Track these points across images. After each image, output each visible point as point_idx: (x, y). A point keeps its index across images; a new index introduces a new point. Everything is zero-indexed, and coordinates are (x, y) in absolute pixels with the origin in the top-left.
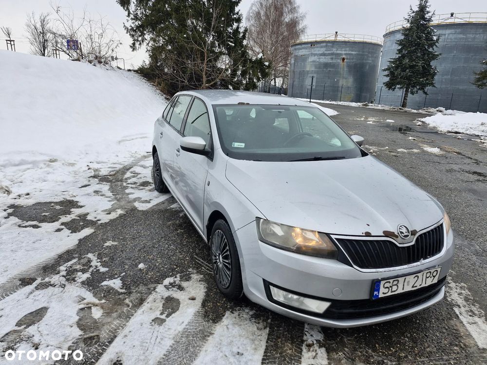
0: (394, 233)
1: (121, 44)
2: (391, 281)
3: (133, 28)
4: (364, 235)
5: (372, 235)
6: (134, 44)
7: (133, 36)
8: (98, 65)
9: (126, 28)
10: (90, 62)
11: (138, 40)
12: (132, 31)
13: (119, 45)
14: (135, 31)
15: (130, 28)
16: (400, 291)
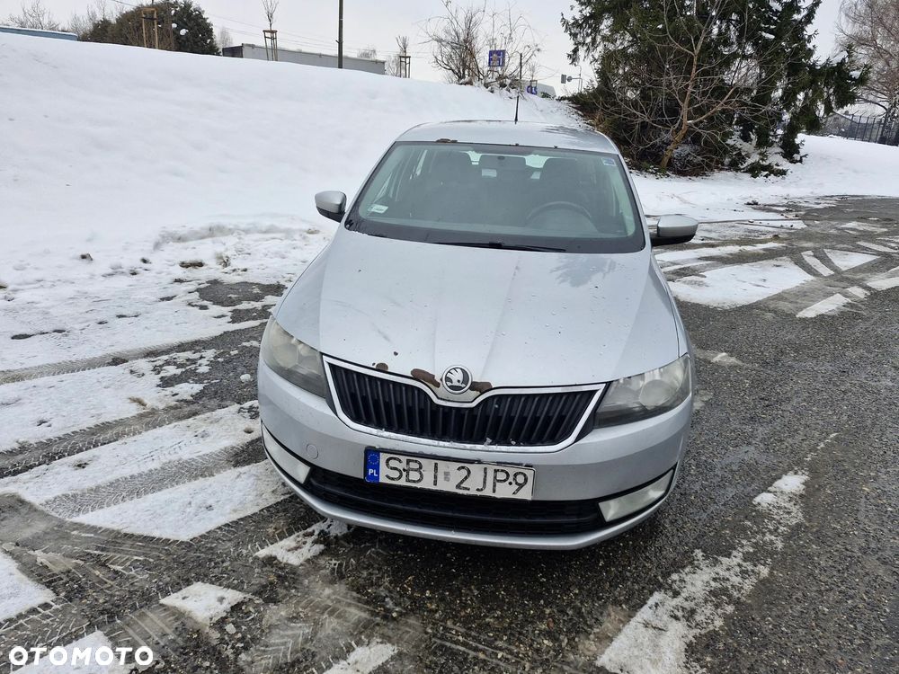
0: (433, 376)
1: (539, 50)
2: (404, 459)
3: (577, 21)
4: (374, 367)
5: (389, 370)
6: (575, 51)
7: (574, 36)
8: (497, 91)
9: (564, 22)
10: (486, 85)
11: (583, 44)
12: (574, 28)
13: (536, 52)
14: (580, 26)
15: (572, 21)
16: (427, 484)
